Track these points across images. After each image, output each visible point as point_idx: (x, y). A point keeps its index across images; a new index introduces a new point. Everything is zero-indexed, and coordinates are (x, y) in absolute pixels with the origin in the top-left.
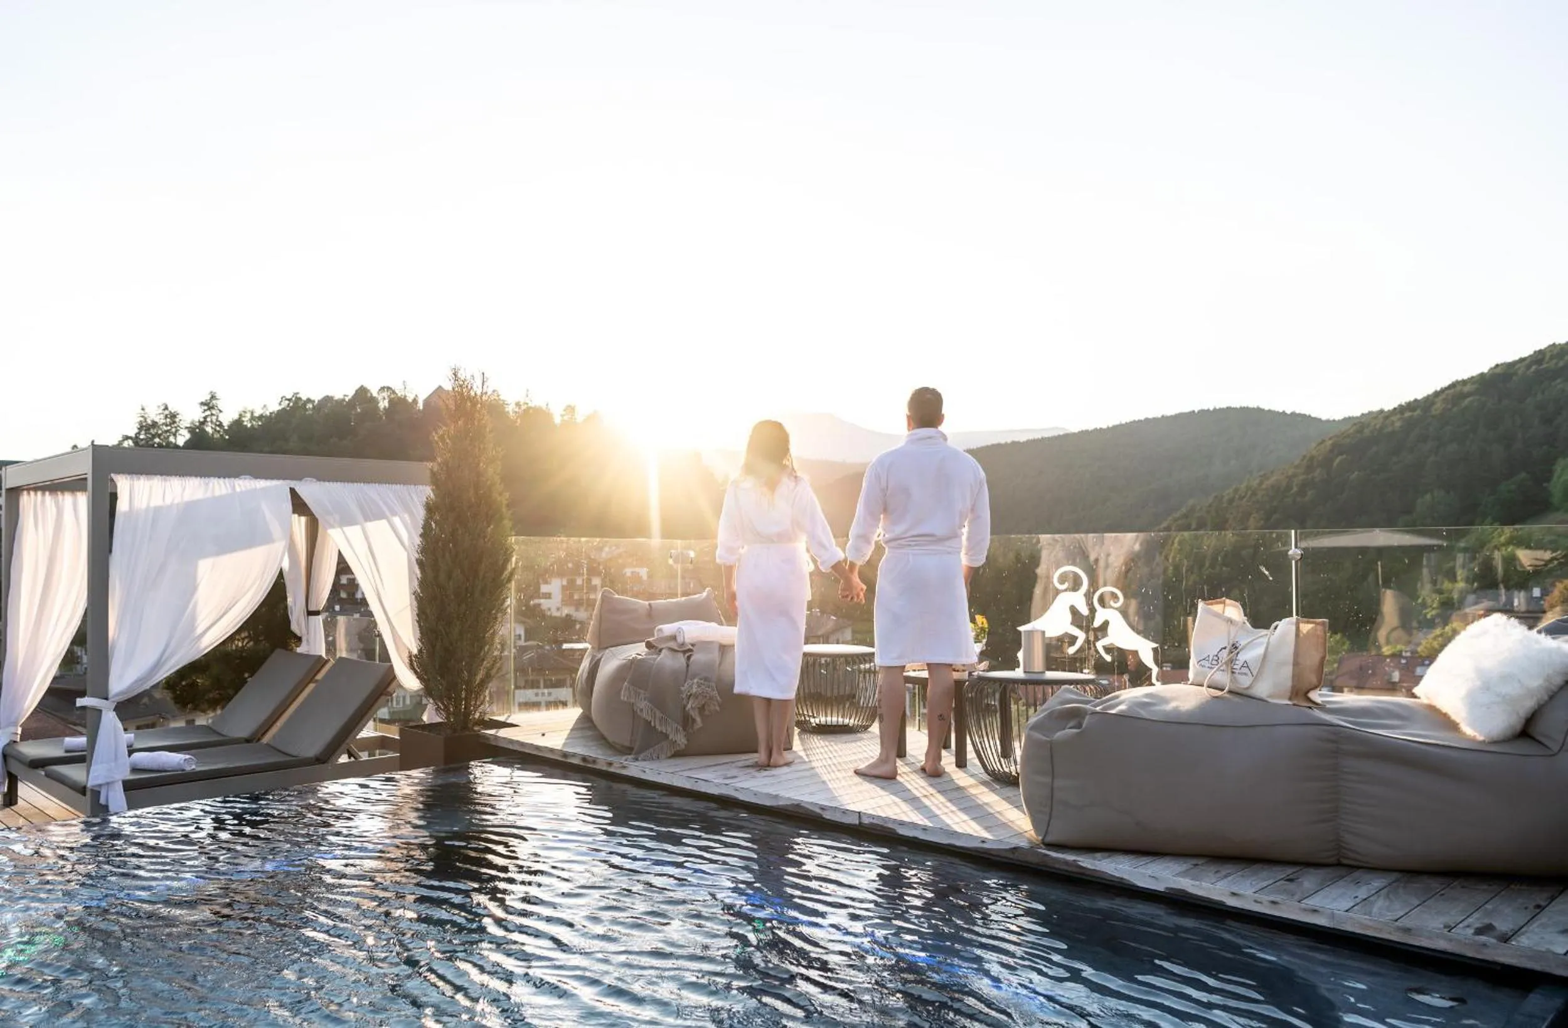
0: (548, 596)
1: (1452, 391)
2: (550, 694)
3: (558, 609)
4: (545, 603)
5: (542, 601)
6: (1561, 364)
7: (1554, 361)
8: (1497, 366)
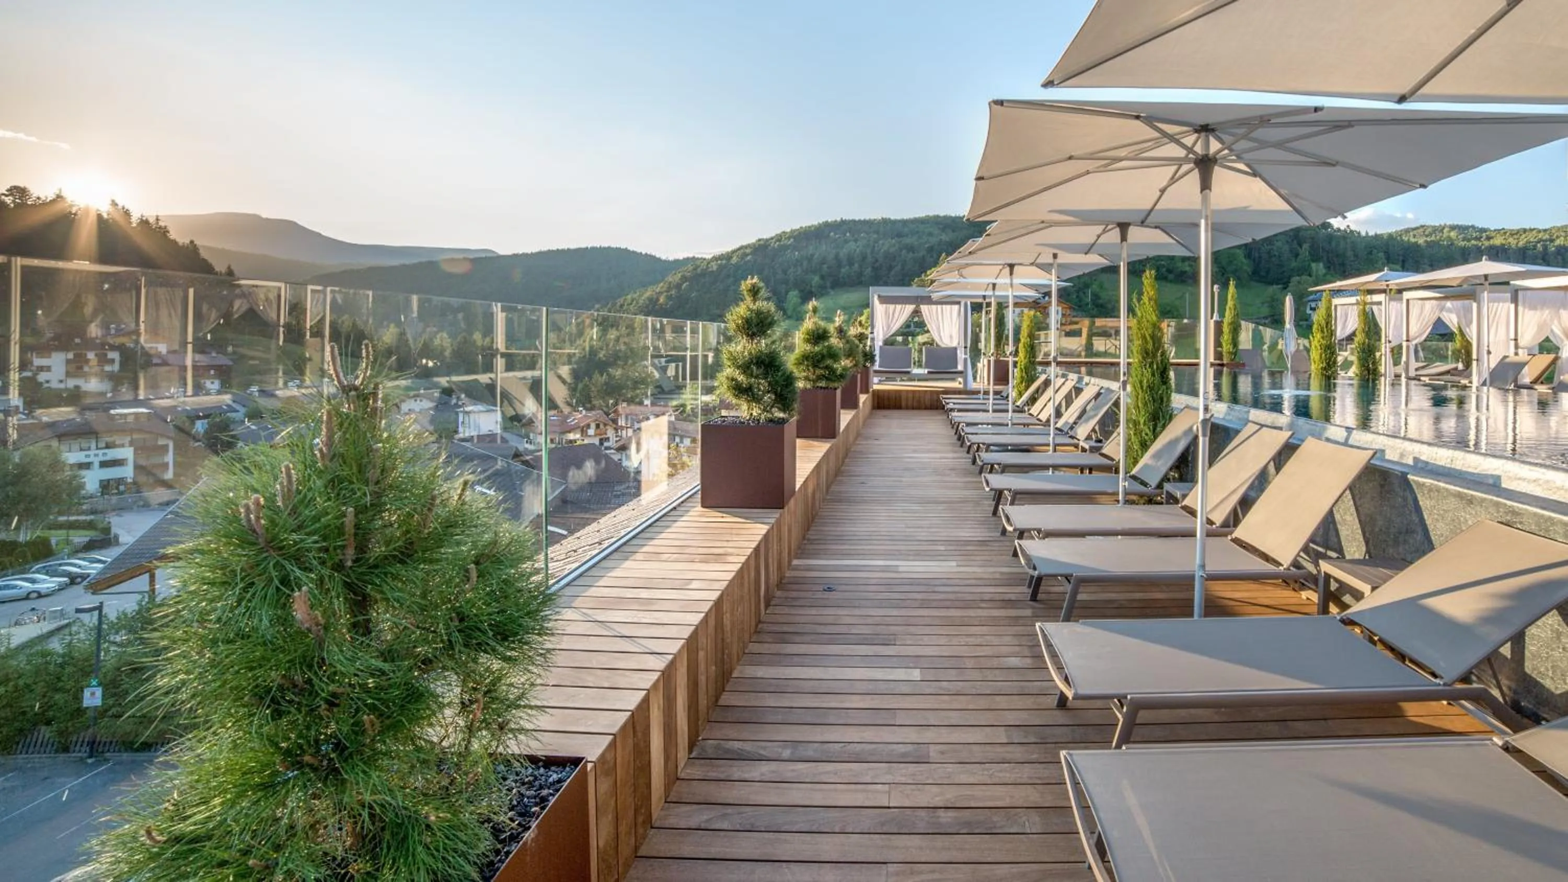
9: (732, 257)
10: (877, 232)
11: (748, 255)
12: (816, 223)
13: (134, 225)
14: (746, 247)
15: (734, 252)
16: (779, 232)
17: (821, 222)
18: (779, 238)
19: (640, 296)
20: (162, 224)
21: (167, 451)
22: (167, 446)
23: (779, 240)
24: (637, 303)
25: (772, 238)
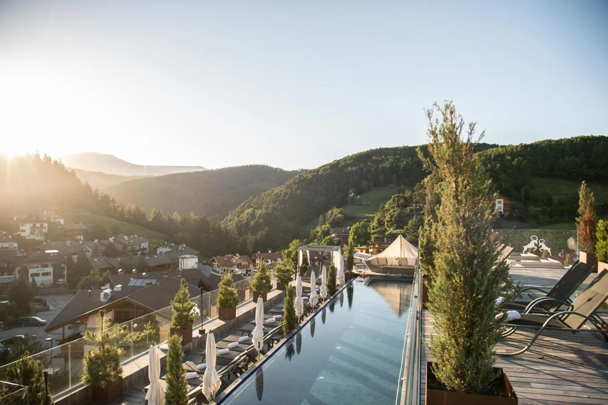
0: (24, 231)
1: (324, 167)
2: (44, 270)
3: (29, 236)
4: (23, 234)
5: (21, 233)
6: (351, 162)
7: (349, 161)
8: (335, 161)
9: (319, 171)
10: (400, 155)
11: (328, 170)
12: (366, 150)
13: (52, 164)
14: (327, 165)
15: (320, 168)
16: (345, 156)
17: (368, 150)
18: (345, 159)
19: (272, 192)
20: (62, 163)
21: (64, 270)
22: (64, 267)
23: (345, 161)
24: (271, 196)
25: (341, 160)
